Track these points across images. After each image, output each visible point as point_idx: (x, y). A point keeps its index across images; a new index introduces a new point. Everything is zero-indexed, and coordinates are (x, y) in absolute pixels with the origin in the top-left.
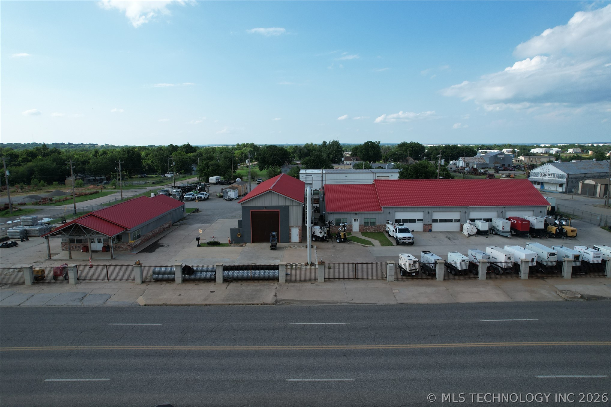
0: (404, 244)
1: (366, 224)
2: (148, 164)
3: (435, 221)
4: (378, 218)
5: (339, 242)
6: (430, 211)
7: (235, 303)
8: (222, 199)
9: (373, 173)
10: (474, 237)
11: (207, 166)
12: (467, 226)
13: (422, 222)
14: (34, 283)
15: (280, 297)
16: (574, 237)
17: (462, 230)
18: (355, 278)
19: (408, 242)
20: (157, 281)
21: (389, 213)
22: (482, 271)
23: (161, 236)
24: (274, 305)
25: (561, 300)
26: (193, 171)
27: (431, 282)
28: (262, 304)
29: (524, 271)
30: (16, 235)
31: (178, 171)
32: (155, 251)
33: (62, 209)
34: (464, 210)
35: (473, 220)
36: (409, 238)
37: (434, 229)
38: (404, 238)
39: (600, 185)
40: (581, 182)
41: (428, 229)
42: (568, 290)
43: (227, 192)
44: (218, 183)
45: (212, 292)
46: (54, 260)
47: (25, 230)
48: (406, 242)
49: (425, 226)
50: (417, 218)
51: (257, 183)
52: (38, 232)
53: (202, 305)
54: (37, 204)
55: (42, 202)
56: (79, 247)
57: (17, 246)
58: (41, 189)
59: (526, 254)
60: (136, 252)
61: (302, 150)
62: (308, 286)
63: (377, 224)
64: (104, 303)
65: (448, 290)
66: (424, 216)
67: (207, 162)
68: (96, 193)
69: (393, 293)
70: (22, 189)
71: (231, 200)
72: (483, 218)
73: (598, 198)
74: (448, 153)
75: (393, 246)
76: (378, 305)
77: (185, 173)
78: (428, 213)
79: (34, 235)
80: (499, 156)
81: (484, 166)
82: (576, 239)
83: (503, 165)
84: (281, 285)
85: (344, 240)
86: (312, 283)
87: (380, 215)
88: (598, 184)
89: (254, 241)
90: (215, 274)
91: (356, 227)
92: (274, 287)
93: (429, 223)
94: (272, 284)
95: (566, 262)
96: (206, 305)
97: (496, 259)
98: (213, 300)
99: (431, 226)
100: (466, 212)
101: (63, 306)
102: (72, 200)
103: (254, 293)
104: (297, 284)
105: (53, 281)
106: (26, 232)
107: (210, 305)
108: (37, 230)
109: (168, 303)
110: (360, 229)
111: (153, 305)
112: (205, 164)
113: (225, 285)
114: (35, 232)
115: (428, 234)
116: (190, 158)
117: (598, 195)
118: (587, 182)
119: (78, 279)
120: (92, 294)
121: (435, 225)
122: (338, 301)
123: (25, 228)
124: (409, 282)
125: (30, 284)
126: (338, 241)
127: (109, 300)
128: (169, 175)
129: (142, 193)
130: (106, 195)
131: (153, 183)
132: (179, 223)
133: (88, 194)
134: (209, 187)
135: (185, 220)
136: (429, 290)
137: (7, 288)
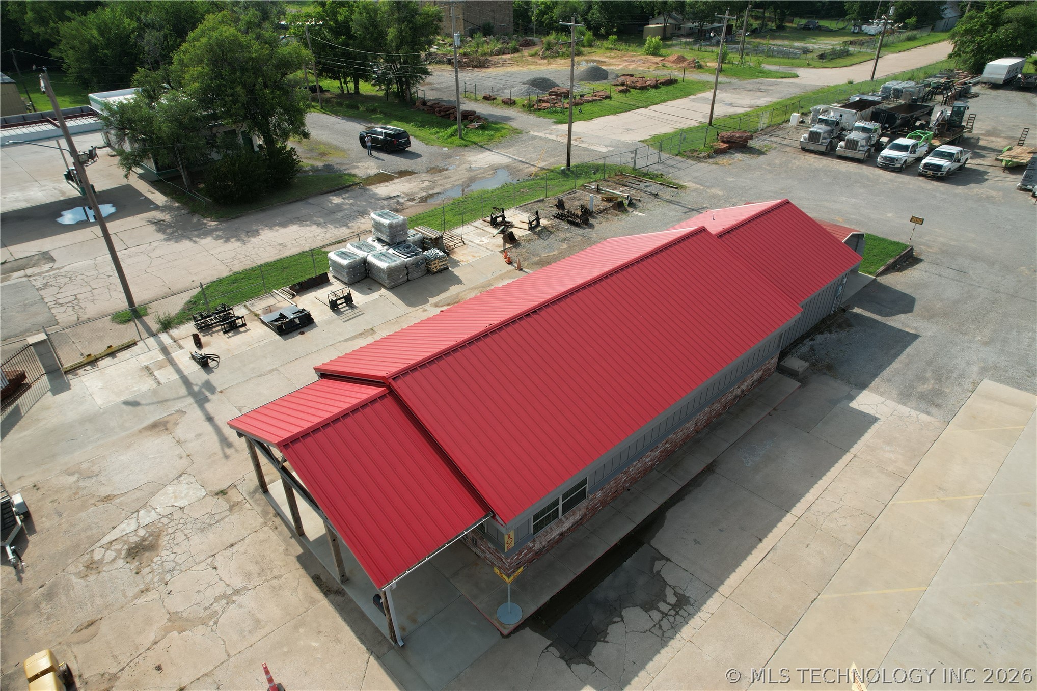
11: (996, 23)
52: (386, 275)
57: (304, 332)
67: (998, 11)
68: (671, 82)
77: (918, 25)
79: (381, 281)
123: (365, 255)
128: (871, 30)
129: (775, 100)
130: (687, 95)
131: (822, 57)
132: (812, 349)
133: (649, 85)
134: (976, 95)
135: (840, 326)
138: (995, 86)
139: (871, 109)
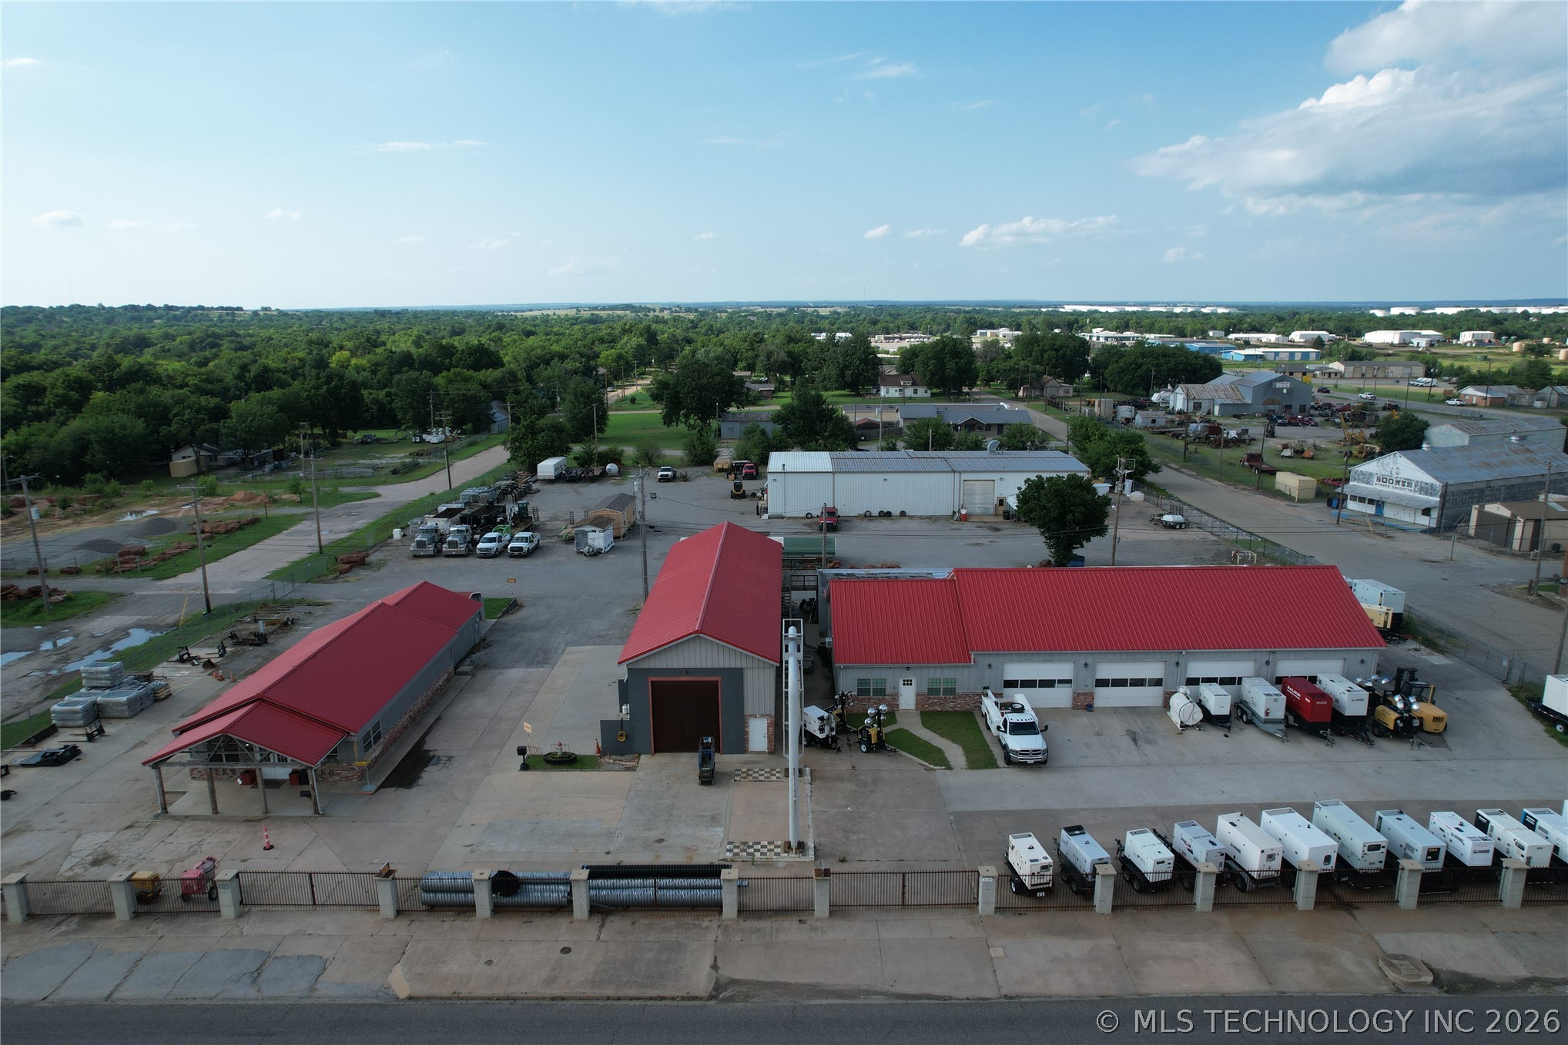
0: (1023, 765)
1: (933, 691)
3: (1102, 683)
4: (964, 678)
6: (1090, 661)
7: (620, 994)
8: (573, 548)
9: (954, 471)
10: (1194, 734)
12: (1179, 701)
13: (1070, 685)
14: (136, 915)
15: (728, 972)
17: (1166, 705)
18: (903, 904)
19: (1032, 761)
20: (433, 908)
21: (990, 665)
22: (1204, 891)
23: (430, 720)
24: (713, 1002)
25: (1384, 988)
26: (495, 422)
27: (1080, 918)
28: (683, 998)
29: (1305, 890)
30: (72, 720)
31: (457, 424)
32: (420, 781)
33: (175, 592)
34: (1173, 658)
35: (1192, 682)
36: (1036, 752)
37: (1099, 703)
38: (1025, 752)
40: (1477, 506)
41: (1084, 704)
42: (1405, 957)
43: (585, 534)
44: (559, 478)
45: (566, 950)
46: (176, 818)
47: (95, 704)
48: (1029, 762)
49: (1076, 697)
50: (1056, 677)
52: (126, 706)
53: (544, 999)
54: (108, 571)
56: (233, 772)
57: (78, 760)
59: (1311, 849)
60: (373, 788)
62: (790, 930)
63: (959, 691)
64: (312, 989)
65: (1119, 948)
66: (1076, 672)
67: (531, 422)
68: (255, 521)
69: (992, 958)
71: (596, 553)
73: (1514, 555)
74: (1147, 370)
75: (998, 767)
76: (953, 1004)
77: (476, 431)
78: (1086, 665)
79: (117, 714)
80: (1278, 385)
81: (1237, 411)
82: (1444, 741)
83: (1288, 407)
84: (726, 928)
85: (879, 747)
86: (800, 921)
87: (966, 671)
88: (1519, 518)
89: (659, 749)
90: (570, 894)
91: (907, 698)
92: (711, 937)
93: (1087, 690)
94: (706, 923)
95: (1406, 873)
96: (554, 999)
97: (1239, 851)
98: (568, 982)
99: (1092, 696)
100: (1178, 664)
101: (214, 1002)
102: (195, 551)
103: (664, 957)
104: (765, 924)
105: (180, 903)
106: (98, 708)
107: (563, 999)
108: (123, 704)
109: (465, 992)
110: (917, 705)
111: (429, 998)
112: (527, 427)
113: (593, 928)
114: (120, 708)
115: (1084, 719)
116: (485, 386)
117: (1516, 545)
118: (1492, 508)
119: (241, 903)
120: (279, 954)
121: (1101, 692)
122: (864, 987)
123: (93, 698)
125: (128, 918)
126: (864, 750)
127: (321, 979)
128: (432, 439)
129: (370, 521)
130: (280, 531)
131: (395, 472)
132: (472, 661)
133: (233, 528)
134: (538, 491)
135: (484, 647)
136: (1075, 948)
137: (75, 931)
138: (549, 481)
139: (459, 515)
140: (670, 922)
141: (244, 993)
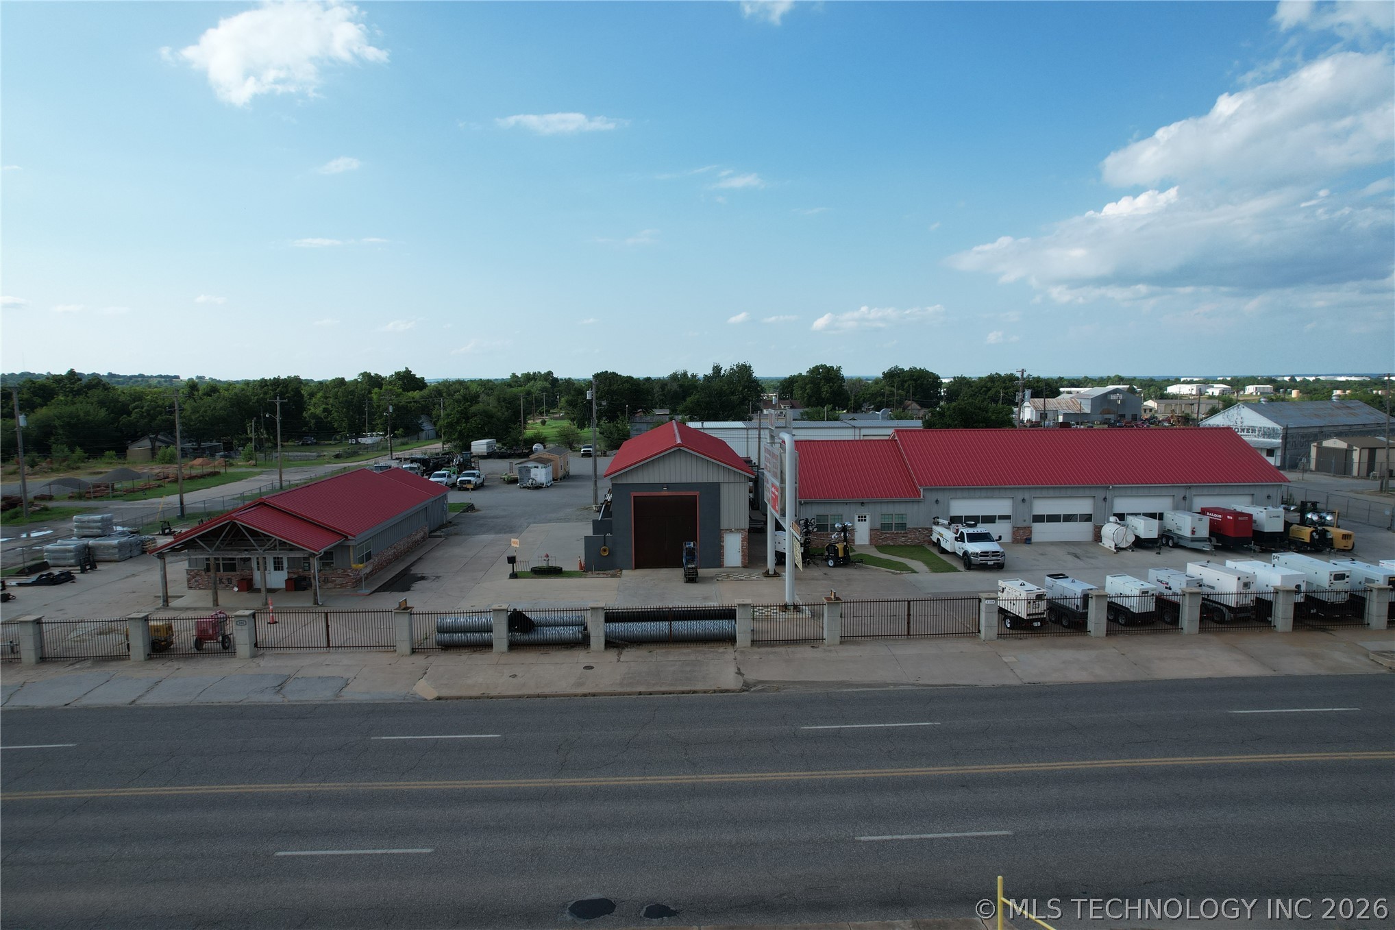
0: (983, 567)
1: (885, 527)
2: (314, 416)
3: (1038, 519)
4: (913, 514)
5: (834, 566)
6: (1027, 497)
8: (516, 486)
9: (854, 427)
10: (1129, 553)
11: (465, 416)
12: (1110, 530)
13: (1009, 521)
14: (150, 657)
15: (751, 676)
16: (1349, 551)
17: (1098, 537)
18: (908, 634)
19: (992, 563)
20: (446, 647)
21: (937, 501)
22: (1189, 615)
23: (413, 558)
24: (745, 693)
25: (1380, 670)
27: (1078, 639)
28: (715, 691)
29: (1283, 614)
30: (64, 559)
31: (389, 430)
32: (414, 589)
34: (1100, 494)
35: (1121, 517)
36: (995, 554)
37: (1035, 538)
38: (985, 554)
39: (1358, 449)
40: (1315, 444)
41: (1023, 537)
43: (528, 470)
44: (490, 455)
45: (589, 668)
46: (176, 609)
47: (87, 547)
48: (990, 563)
49: (1016, 531)
50: (997, 514)
51: (583, 455)
52: (117, 550)
53: (576, 695)
54: (80, 497)
55: (94, 492)
56: (229, 580)
57: (74, 582)
58: (78, 468)
60: (368, 592)
61: (666, 385)
62: (805, 652)
63: (910, 526)
64: (338, 695)
65: (1123, 654)
66: (1014, 508)
67: (465, 408)
68: (214, 474)
69: (1006, 663)
70: (32, 466)
71: (538, 487)
72: (1142, 512)
73: (1354, 477)
74: (996, 392)
75: (959, 571)
76: (981, 688)
77: (405, 435)
78: (1024, 500)
79: (107, 557)
80: (1113, 397)
81: (1081, 417)
83: (1123, 416)
84: (742, 652)
85: (845, 562)
86: (811, 647)
87: (916, 507)
88: (1355, 448)
89: (638, 566)
90: (586, 629)
91: (862, 534)
92: (730, 656)
93: (1025, 525)
94: (721, 650)
95: (1375, 593)
96: (585, 695)
97: (1213, 588)
98: (597, 685)
99: (1029, 529)
100: (1105, 499)
101: (240, 704)
103: (688, 668)
104: (781, 650)
106: (89, 551)
107: (594, 695)
108: (114, 547)
109: (493, 693)
110: (871, 540)
111: (459, 698)
112: (461, 412)
113: (612, 655)
114: (111, 551)
115: (1026, 548)
116: (414, 401)
117: (1355, 473)
118: (1330, 443)
119: (256, 645)
120: (300, 676)
121: (1037, 527)
122: (889, 681)
124: (1031, 642)
125: (142, 658)
126: (832, 564)
127: (345, 690)
128: (367, 440)
130: (240, 479)
131: (335, 457)
133: (196, 476)
135: (451, 526)
136: (1084, 655)
137: (89, 668)
138: (483, 457)
140: (686, 651)
141: (268, 698)
